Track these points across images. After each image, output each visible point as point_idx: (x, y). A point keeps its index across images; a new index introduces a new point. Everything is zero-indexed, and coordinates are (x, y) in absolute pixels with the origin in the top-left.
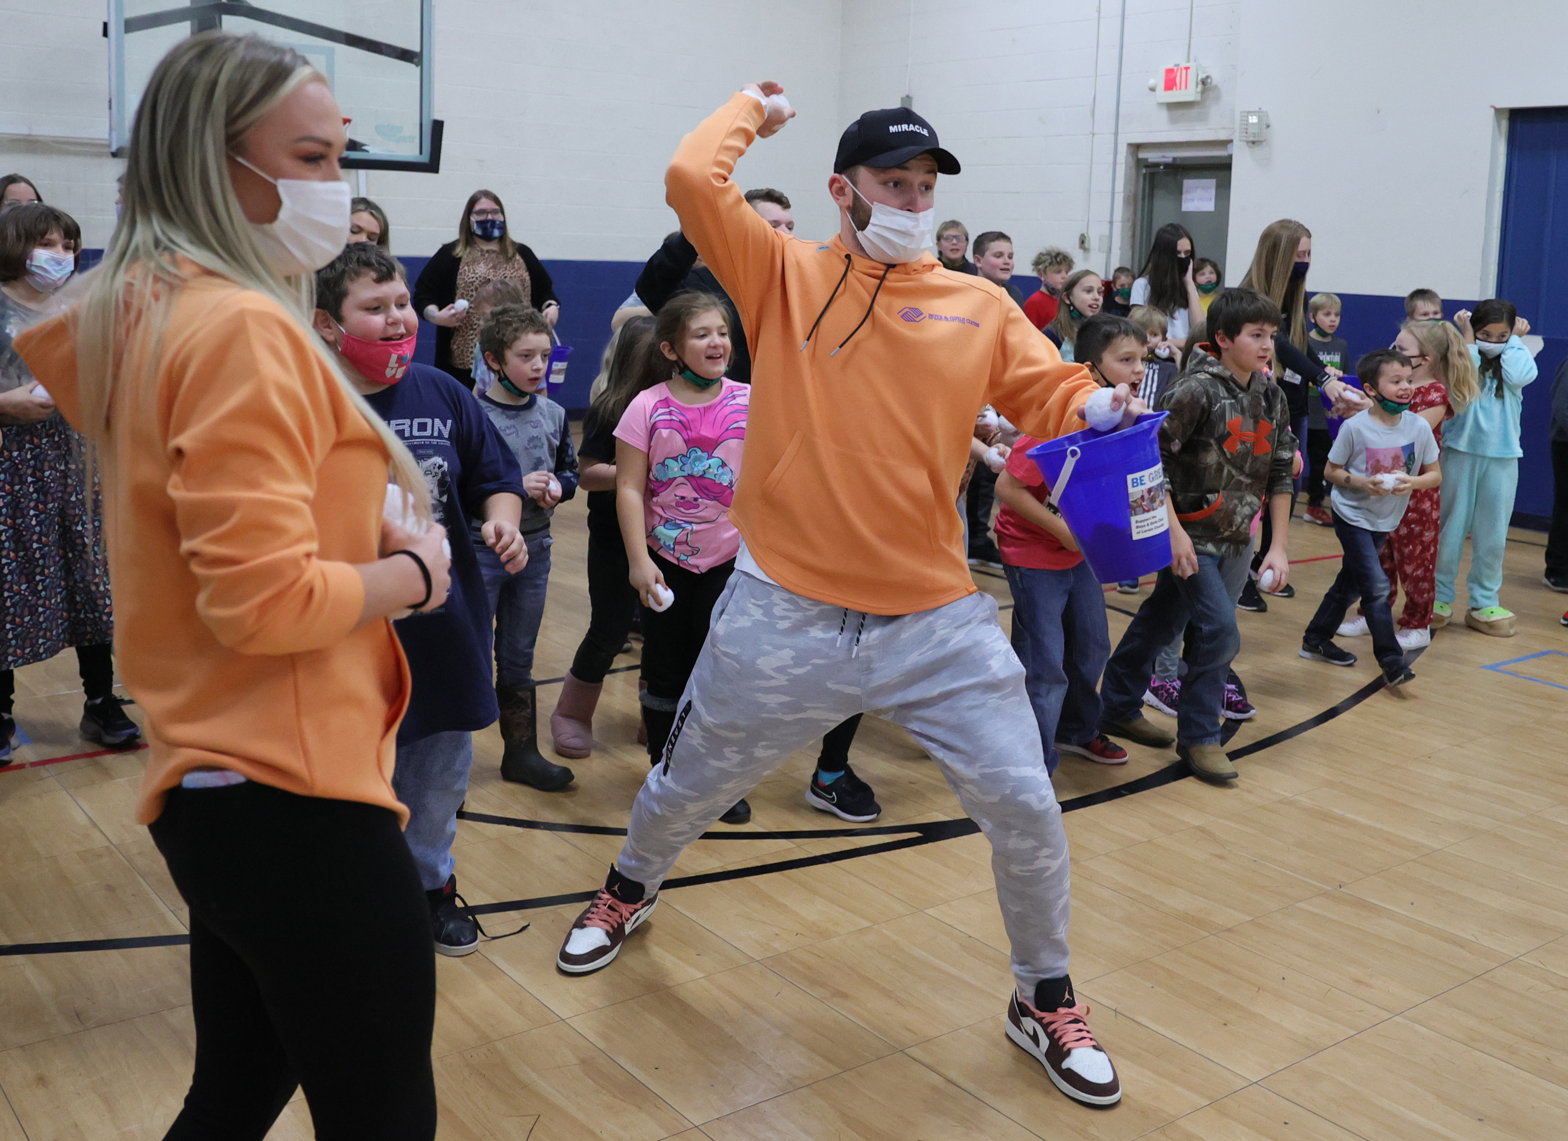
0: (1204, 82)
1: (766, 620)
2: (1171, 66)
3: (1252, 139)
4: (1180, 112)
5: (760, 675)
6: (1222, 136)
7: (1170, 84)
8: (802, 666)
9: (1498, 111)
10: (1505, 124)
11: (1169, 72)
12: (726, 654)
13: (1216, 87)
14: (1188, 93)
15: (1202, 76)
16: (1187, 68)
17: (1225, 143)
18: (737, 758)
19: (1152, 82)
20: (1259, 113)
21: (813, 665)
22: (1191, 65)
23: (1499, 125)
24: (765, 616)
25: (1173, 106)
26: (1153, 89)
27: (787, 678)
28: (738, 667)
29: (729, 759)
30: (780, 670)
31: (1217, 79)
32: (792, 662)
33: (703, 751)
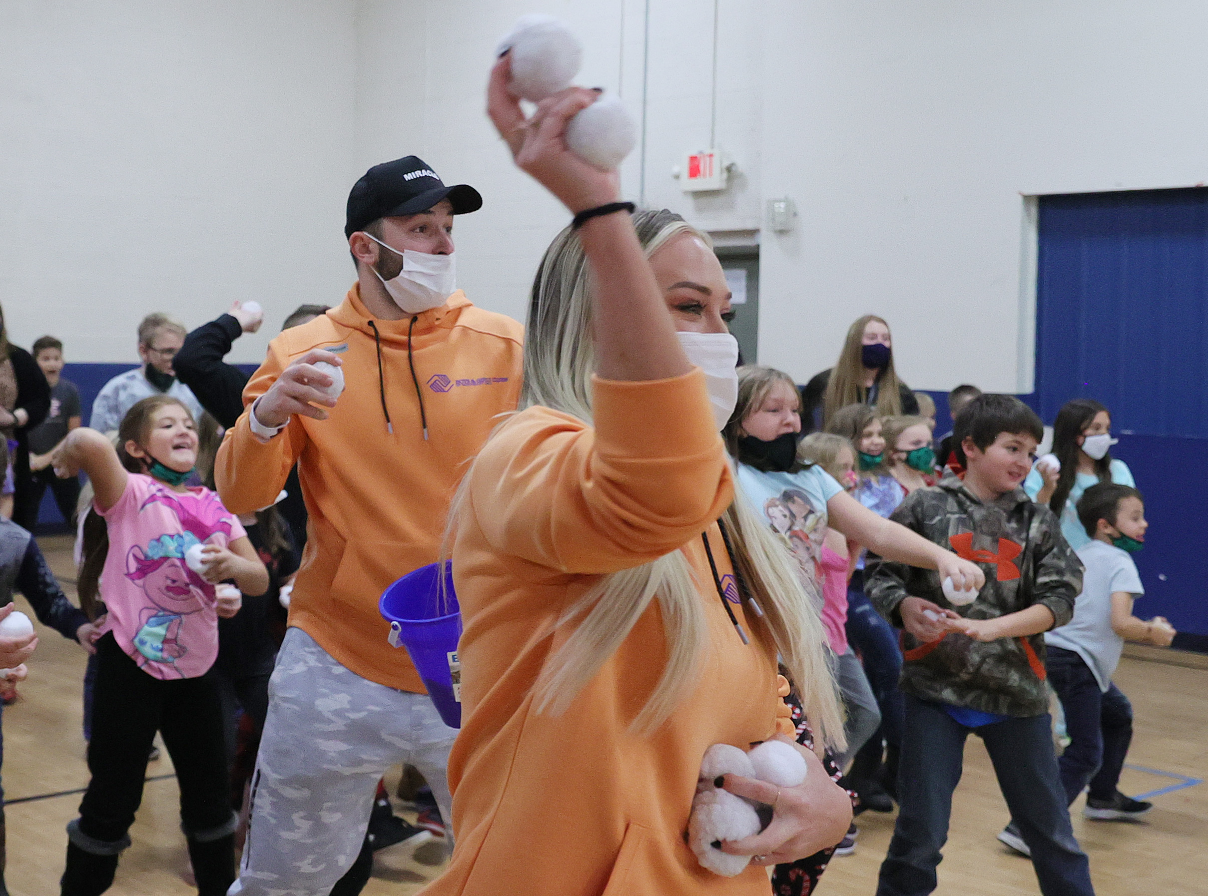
0: (729, 169)
1: (320, 665)
2: (694, 153)
3: (779, 228)
4: (704, 201)
5: (318, 717)
6: (749, 225)
7: (694, 171)
8: (359, 711)
9: (1027, 198)
10: (1034, 211)
11: (693, 159)
12: (285, 700)
13: (741, 175)
14: (712, 180)
15: (726, 163)
16: (711, 156)
17: (753, 233)
18: (306, 825)
19: (676, 169)
20: (786, 200)
21: (368, 710)
22: (716, 152)
23: (1029, 215)
24: (319, 662)
25: (698, 194)
26: (677, 177)
27: (345, 722)
28: (297, 708)
29: (298, 828)
30: (338, 713)
31: (742, 166)
32: (348, 707)
33: (273, 821)
